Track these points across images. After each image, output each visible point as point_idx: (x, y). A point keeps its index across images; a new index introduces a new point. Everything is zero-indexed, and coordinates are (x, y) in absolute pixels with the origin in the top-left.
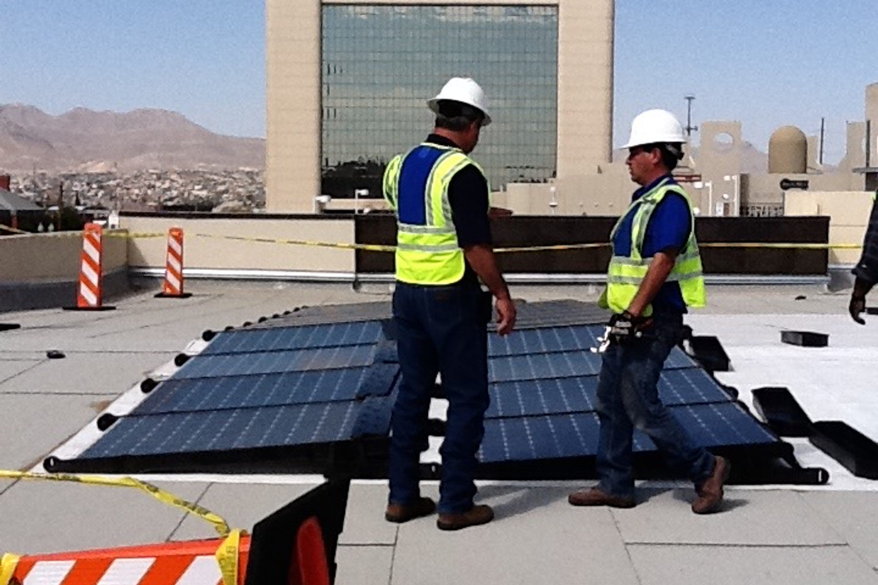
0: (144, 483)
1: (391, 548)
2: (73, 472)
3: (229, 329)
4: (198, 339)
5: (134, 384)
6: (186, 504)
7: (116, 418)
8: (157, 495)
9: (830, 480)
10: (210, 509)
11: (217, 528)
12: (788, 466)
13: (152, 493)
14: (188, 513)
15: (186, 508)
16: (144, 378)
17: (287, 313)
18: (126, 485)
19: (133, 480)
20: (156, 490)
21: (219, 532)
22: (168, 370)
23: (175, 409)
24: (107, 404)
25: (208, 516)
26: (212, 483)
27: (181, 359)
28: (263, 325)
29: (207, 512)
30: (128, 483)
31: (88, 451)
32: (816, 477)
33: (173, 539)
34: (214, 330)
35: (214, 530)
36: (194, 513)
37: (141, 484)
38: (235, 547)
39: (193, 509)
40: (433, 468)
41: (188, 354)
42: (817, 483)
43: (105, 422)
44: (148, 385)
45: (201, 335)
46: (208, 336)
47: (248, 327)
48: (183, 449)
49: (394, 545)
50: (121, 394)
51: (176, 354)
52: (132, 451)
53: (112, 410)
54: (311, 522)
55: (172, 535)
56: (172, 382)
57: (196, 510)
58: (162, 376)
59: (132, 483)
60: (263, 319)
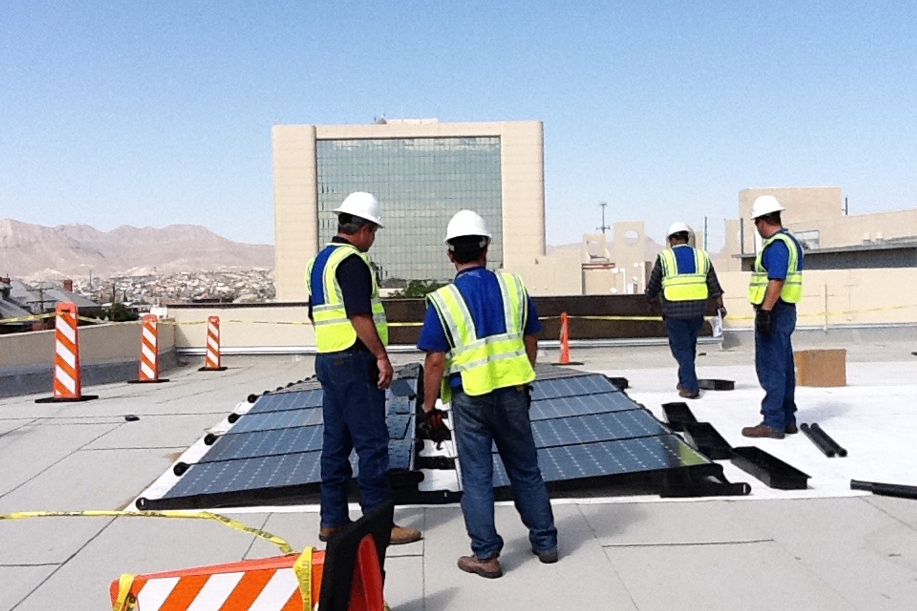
0: (217, 515)
1: (421, 557)
2: (158, 509)
3: (266, 393)
4: (243, 401)
5: (198, 439)
6: (254, 530)
7: (189, 466)
8: (229, 524)
9: (752, 492)
10: (272, 533)
11: (281, 548)
12: (718, 481)
13: (225, 523)
14: (256, 537)
15: (255, 534)
16: (206, 435)
17: (308, 379)
18: (203, 518)
19: (209, 514)
20: (228, 521)
21: (284, 552)
22: (223, 427)
23: (235, 456)
24: (179, 455)
25: (272, 539)
26: (271, 513)
27: (233, 418)
28: (291, 389)
29: (271, 536)
30: (206, 516)
31: (169, 492)
32: (740, 489)
33: (247, 558)
34: (256, 394)
35: (280, 550)
36: (261, 537)
37: (215, 517)
38: (308, 561)
39: (260, 534)
40: (446, 495)
41: (239, 414)
42: (742, 494)
43: (180, 469)
44: (210, 439)
45: (246, 398)
46: (252, 399)
47: (280, 391)
48: (246, 487)
49: (423, 555)
50: (188, 447)
51: (229, 414)
52: (205, 491)
53: (185, 459)
54: (368, 539)
55: (245, 555)
56: (229, 435)
57: (262, 535)
58: (219, 432)
59: (208, 516)
60: (290, 385)
